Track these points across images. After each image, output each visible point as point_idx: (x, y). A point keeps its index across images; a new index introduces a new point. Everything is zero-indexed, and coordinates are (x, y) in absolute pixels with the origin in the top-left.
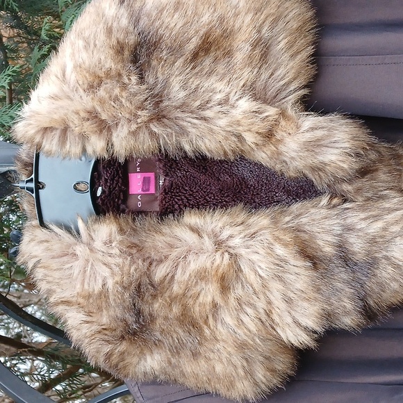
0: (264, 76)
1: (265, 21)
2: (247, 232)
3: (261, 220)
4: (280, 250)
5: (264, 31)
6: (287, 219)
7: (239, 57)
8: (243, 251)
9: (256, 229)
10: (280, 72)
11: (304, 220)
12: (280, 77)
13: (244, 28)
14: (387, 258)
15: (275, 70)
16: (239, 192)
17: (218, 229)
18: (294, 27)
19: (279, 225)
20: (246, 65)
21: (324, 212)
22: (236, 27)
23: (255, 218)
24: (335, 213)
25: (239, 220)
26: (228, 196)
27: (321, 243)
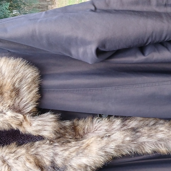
0: (18, 101)
1: (16, 81)
2: (15, 157)
3: (22, 151)
4: (28, 165)
5: (16, 85)
6: (33, 150)
7: (6, 95)
8: (14, 165)
9: (19, 155)
10: (24, 99)
11: (39, 150)
12: (25, 101)
13: (7, 84)
14: (70, 166)
15: (22, 99)
16: (15, 135)
17: (4, 156)
18: (30, 81)
19: (29, 152)
20: (9, 99)
21: (48, 146)
22: (3, 84)
23: (20, 150)
24: (52, 147)
25: (13, 151)
26: (10, 137)
27: (45, 160)
